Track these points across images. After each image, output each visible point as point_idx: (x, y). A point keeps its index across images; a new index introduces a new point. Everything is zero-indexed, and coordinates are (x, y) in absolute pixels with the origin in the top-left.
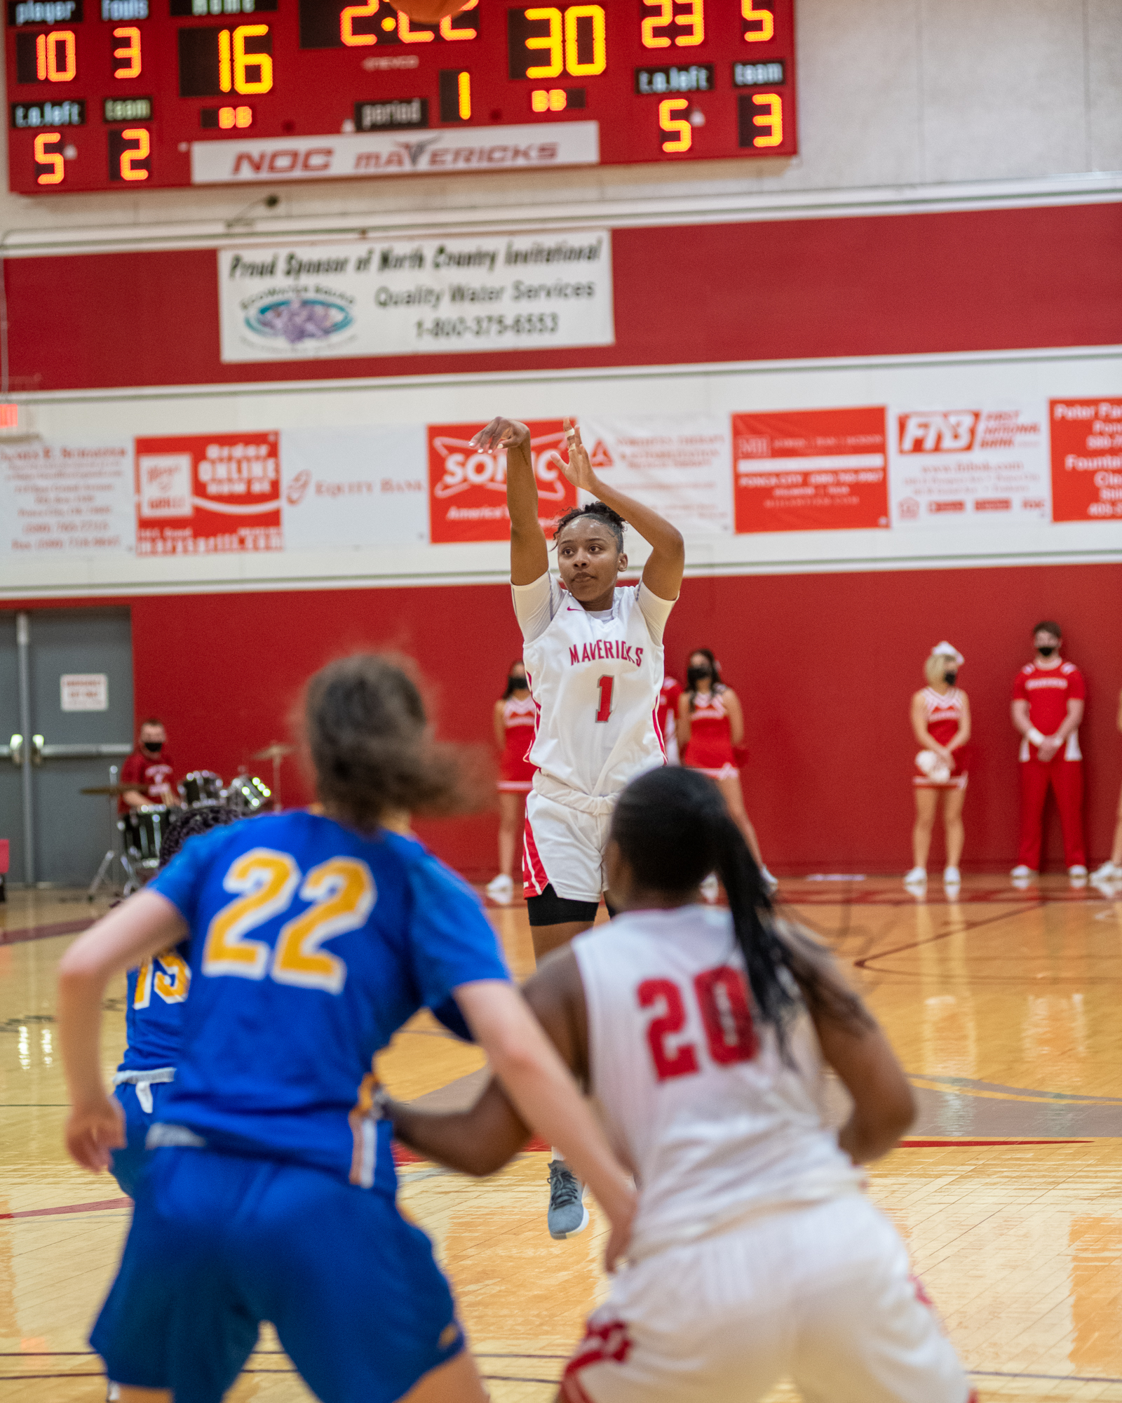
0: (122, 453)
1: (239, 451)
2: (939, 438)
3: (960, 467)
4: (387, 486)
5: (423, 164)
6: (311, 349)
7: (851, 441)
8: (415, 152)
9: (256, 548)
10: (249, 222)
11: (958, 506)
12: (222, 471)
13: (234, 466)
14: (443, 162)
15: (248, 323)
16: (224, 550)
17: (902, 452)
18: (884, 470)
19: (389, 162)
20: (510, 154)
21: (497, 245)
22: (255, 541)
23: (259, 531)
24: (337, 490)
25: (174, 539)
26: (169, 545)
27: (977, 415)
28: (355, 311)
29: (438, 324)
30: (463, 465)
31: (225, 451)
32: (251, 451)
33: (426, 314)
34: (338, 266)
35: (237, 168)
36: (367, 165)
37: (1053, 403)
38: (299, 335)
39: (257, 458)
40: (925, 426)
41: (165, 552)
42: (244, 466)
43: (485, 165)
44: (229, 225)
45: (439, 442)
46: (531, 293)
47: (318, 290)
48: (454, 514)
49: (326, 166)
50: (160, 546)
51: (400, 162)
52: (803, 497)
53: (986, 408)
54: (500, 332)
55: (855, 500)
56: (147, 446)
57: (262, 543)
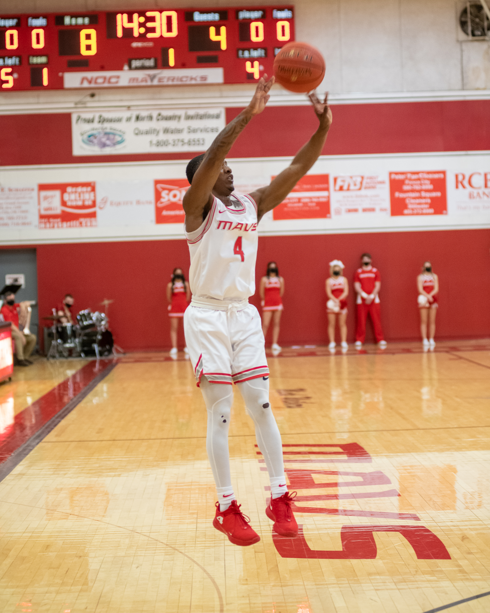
0: (33, 190)
1: (79, 189)
2: (349, 186)
3: (357, 196)
4: (138, 202)
5: (156, 82)
6: (108, 151)
7: (317, 186)
8: (152, 78)
9: (86, 226)
10: (85, 103)
11: (356, 210)
12: (73, 197)
13: (77, 195)
14: (163, 82)
15: (83, 141)
16: (73, 226)
17: (335, 190)
18: (329, 197)
19: (142, 81)
20: (189, 79)
21: (182, 113)
22: (86, 223)
23: (88, 220)
24: (119, 204)
25: (54, 223)
26: (51, 225)
27: (362, 178)
28: (126, 137)
29: (158, 142)
30: (168, 194)
31: (74, 189)
32: (84, 189)
33: (154, 138)
34: (119, 120)
35: (82, 82)
36: (133, 82)
37: (391, 174)
38: (104, 145)
39: (87, 192)
40: (343, 181)
41: (50, 227)
42: (82, 195)
43: (179, 83)
44: (76, 104)
45: (159, 186)
46: (195, 131)
47: (111, 129)
48: (165, 213)
49: (117, 82)
50: (48, 225)
51: (146, 81)
52: (299, 207)
53: (366, 174)
54: (183, 145)
55: (318, 208)
56: (43, 187)
57: (89, 224)
